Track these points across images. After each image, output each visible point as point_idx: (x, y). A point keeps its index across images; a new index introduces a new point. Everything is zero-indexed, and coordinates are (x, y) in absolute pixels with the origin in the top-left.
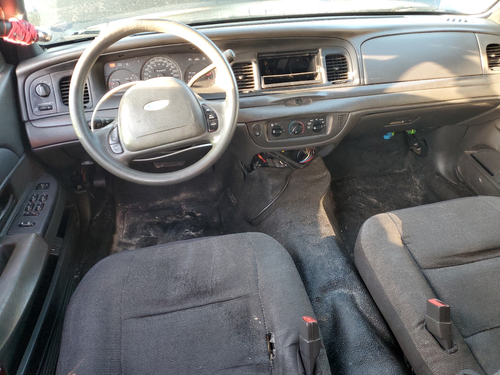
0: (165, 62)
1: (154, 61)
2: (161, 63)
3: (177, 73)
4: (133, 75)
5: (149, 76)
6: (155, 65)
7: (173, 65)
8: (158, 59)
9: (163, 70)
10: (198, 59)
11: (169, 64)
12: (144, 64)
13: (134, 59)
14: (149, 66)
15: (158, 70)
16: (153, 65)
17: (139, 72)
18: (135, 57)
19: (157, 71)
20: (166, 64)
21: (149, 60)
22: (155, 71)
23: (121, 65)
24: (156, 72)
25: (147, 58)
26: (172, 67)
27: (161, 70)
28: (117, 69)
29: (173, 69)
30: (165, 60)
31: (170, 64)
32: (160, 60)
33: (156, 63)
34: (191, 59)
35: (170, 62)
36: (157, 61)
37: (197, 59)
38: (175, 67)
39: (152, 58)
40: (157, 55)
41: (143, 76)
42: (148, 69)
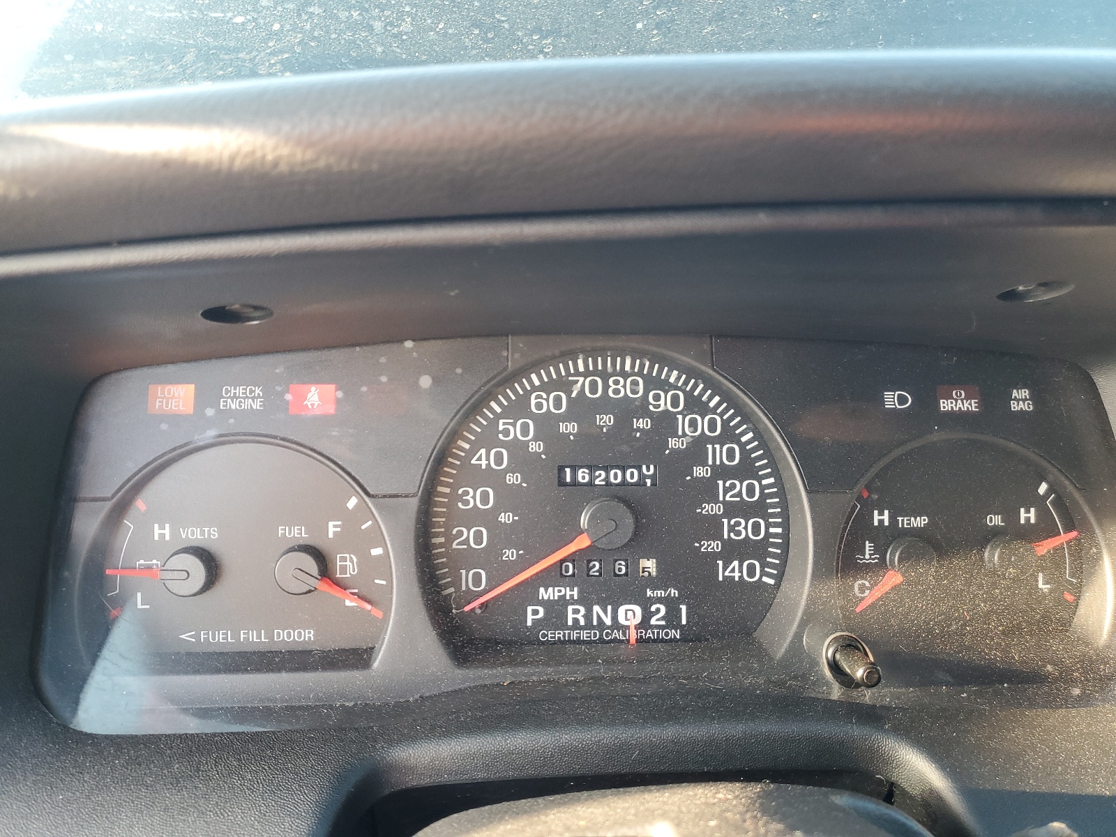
0: (665, 403)
1: (566, 386)
2: (627, 410)
3: (759, 509)
4: (352, 503)
5: (503, 518)
6: (570, 428)
7: (728, 435)
8: (605, 376)
9: (632, 476)
10: (971, 406)
11: (693, 424)
12: (475, 407)
13: (383, 356)
14: (515, 432)
15: (592, 468)
16: (546, 425)
17: (412, 479)
18: (401, 341)
19: (583, 476)
20: (666, 423)
21: (522, 372)
22: (561, 469)
23: (257, 405)
24: (575, 483)
25: (514, 352)
26: (718, 454)
27: (616, 476)
28: (211, 433)
29: (721, 472)
30: (665, 386)
31: (703, 424)
32: (621, 389)
33: (582, 409)
34: (902, 400)
35: (703, 409)
36: (594, 389)
37: (957, 403)
38: (745, 454)
39: (554, 360)
40: (600, 342)
41: (451, 506)
42: (499, 458)
